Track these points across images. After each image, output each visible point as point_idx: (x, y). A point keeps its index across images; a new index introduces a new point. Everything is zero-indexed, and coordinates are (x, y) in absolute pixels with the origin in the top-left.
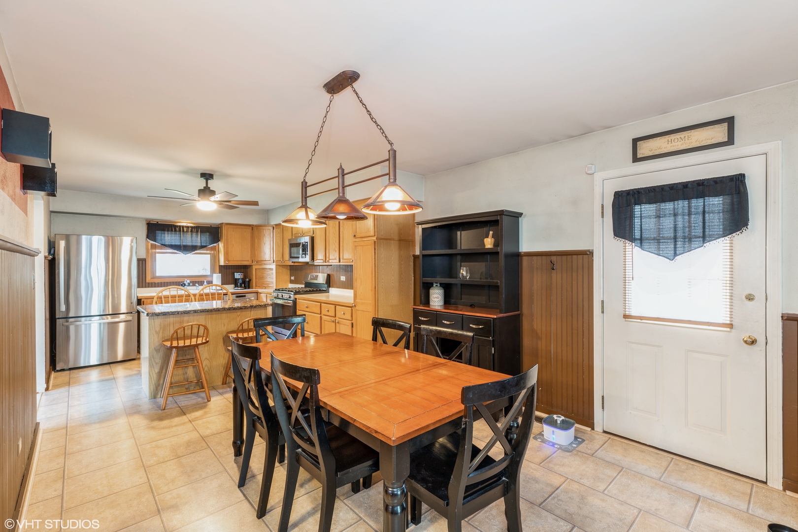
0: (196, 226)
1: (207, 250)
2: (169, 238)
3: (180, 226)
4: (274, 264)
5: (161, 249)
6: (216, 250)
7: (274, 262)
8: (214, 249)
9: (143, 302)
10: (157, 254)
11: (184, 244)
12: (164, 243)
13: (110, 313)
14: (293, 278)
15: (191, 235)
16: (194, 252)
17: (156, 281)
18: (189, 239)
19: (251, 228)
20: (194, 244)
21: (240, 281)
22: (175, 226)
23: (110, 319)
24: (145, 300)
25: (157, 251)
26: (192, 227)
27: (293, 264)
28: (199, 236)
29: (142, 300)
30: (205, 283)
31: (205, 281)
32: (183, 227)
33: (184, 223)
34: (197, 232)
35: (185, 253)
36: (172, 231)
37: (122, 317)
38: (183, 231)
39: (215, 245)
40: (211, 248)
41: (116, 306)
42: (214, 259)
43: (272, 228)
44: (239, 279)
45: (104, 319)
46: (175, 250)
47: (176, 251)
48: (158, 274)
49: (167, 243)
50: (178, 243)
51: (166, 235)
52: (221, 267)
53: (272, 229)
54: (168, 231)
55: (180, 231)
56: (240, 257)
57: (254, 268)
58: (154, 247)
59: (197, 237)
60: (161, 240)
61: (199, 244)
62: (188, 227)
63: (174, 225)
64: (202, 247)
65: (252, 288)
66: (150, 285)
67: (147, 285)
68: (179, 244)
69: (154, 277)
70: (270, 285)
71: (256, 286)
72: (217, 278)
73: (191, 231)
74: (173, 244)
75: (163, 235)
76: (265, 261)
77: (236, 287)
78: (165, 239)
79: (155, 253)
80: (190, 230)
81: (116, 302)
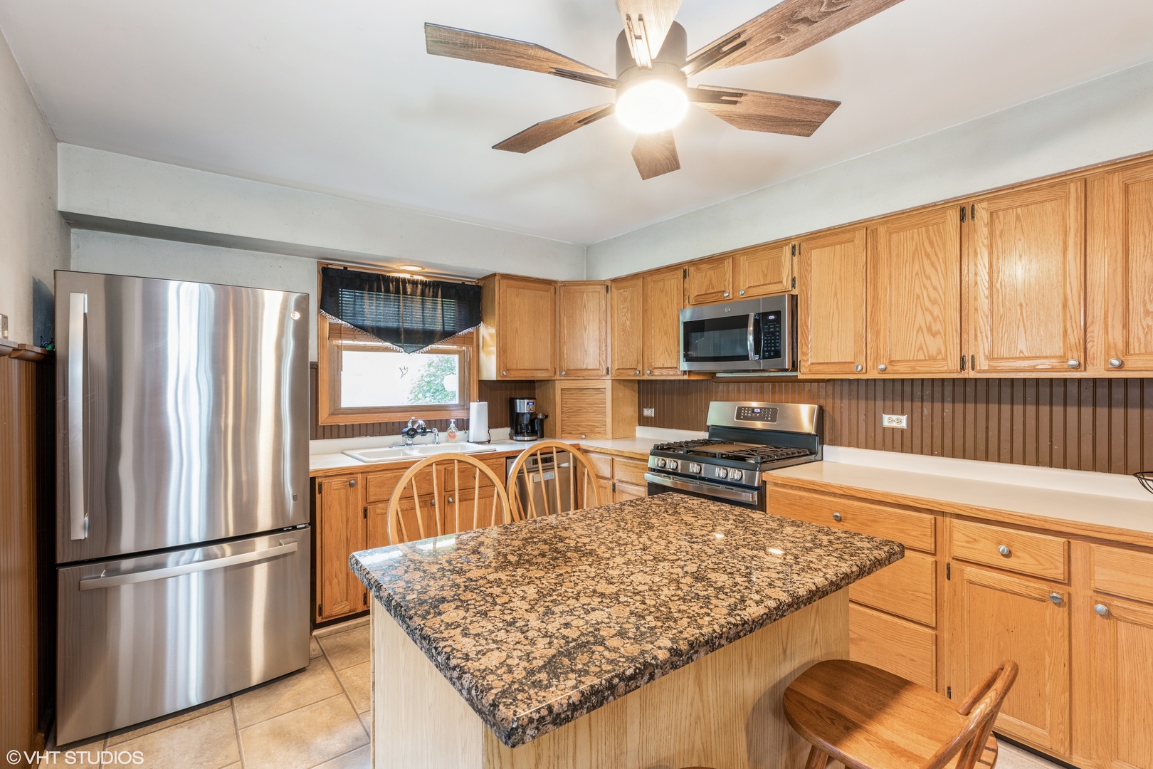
0: (434, 282)
1: (454, 343)
2: (374, 309)
3: (397, 280)
4: (609, 377)
5: (354, 338)
6: (472, 344)
7: (608, 373)
8: (468, 340)
9: (320, 486)
10: (344, 353)
11: (407, 325)
12: (360, 323)
13: (231, 534)
14: (649, 412)
15: (423, 303)
16: (426, 349)
17: (342, 421)
18: (416, 315)
19: (552, 288)
20: (428, 327)
21: (526, 420)
22: (387, 280)
23: (228, 557)
24: (325, 481)
25: (346, 342)
26: (424, 284)
27: (686, 377)
28: (439, 307)
29: (318, 481)
30: (452, 425)
31: (452, 421)
32: (404, 281)
33: (406, 271)
34: (435, 296)
35: (409, 349)
36: (379, 290)
37: (262, 546)
38: (405, 292)
39: (471, 330)
40: (464, 337)
41: (245, 509)
42: (470, 366)
43: (604, 288)
44: (523, 414)
45: (216, 557)
46: (385, 340)
47: (388, 344)
48: (347, 402)
49: (368, 323)
50: (392, 324)
51: (367, 301)
52: (483, 384)
53: (604, 291)
54: (371, 289)
55: (397, 292)
56: (530, 361)
57: (559, 386)
58: (336, 332)
59: (435, 309)
60: (354, 314)
61: (439, 328)
62: (415, 283)
63: (384, 277)
64: (446, 335)
65: (553, 436)
66: (328, 433)
67: (320, 431)
68: (395, 325)
69: (336, 411)
70: (597, 430)
71: (562, 432)
72: (478, 412)
73: (423, 294)
74: (382, 324)
75: (358, 302)
76: (586, 369)
77: (517, 433)
78: (363, 314)
79: (340, 348)
80: (419, 291)
81: (245, 498)
